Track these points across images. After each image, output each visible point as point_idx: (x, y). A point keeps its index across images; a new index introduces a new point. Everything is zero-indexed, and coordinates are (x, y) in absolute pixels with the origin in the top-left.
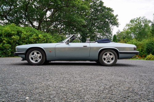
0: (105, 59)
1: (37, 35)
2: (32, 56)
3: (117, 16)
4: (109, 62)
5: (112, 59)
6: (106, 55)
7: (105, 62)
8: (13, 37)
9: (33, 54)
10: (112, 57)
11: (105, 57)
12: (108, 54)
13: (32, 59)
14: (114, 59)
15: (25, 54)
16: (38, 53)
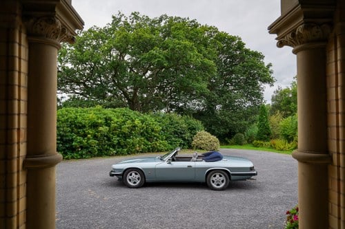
0: (213, 182)
1: (133, 121)
2: (130, 177)
3: (270, 65)
4: (218, 185)
5: (223, 181)
6: (215, 176)
7: (214, 185)
8: (101, 128)
9: (131, 175)
10: (222, 178)
11: (214, 179)
12: (218, 176)
13: (130, 180)
14: (225, 181)
15: (122, 175)
16: (136, 174)
